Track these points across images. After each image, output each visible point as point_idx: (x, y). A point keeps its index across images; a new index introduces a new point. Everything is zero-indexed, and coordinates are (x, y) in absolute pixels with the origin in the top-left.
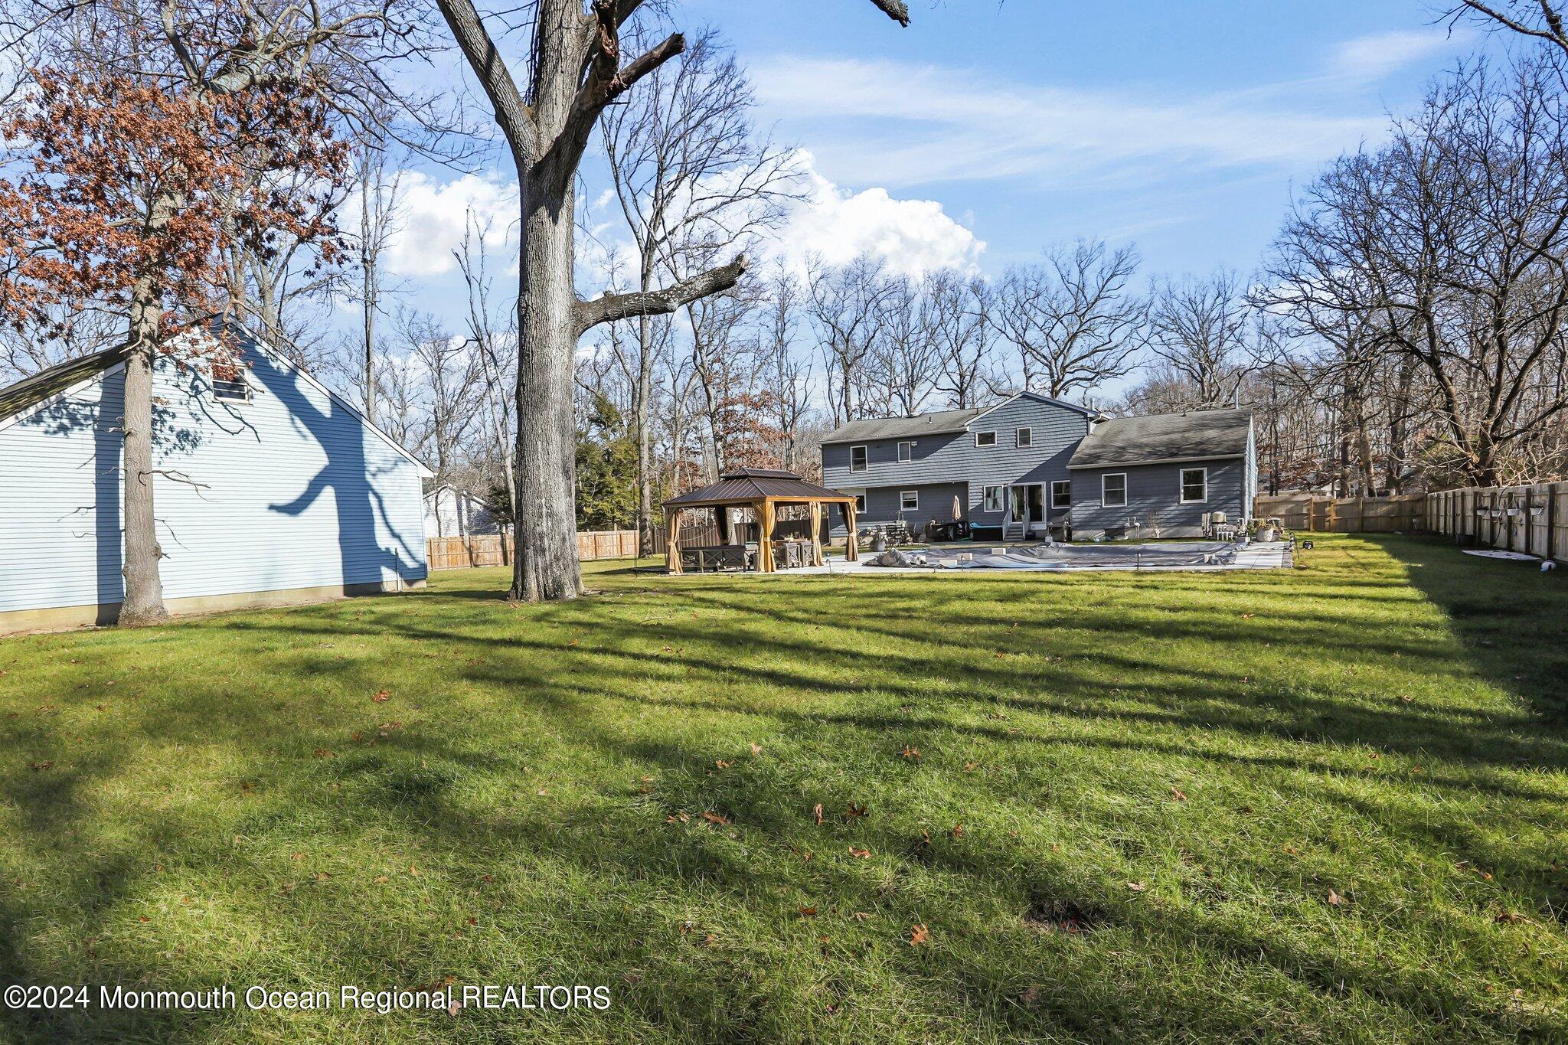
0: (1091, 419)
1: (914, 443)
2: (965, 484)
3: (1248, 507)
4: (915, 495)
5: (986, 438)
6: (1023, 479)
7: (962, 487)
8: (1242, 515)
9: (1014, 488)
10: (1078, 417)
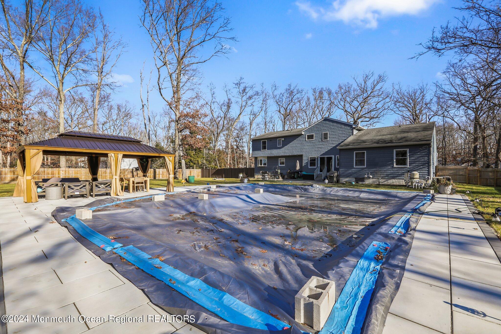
0: (354, 128)
1: (283, 139)
2: (301, 156)
3: (432, 170)
4: (284, 160)
5: (311, 137)
6: (324, 154)
7: (300, 157)
8: (429, 174)
9: (321, 158)
10: (348, 128)
